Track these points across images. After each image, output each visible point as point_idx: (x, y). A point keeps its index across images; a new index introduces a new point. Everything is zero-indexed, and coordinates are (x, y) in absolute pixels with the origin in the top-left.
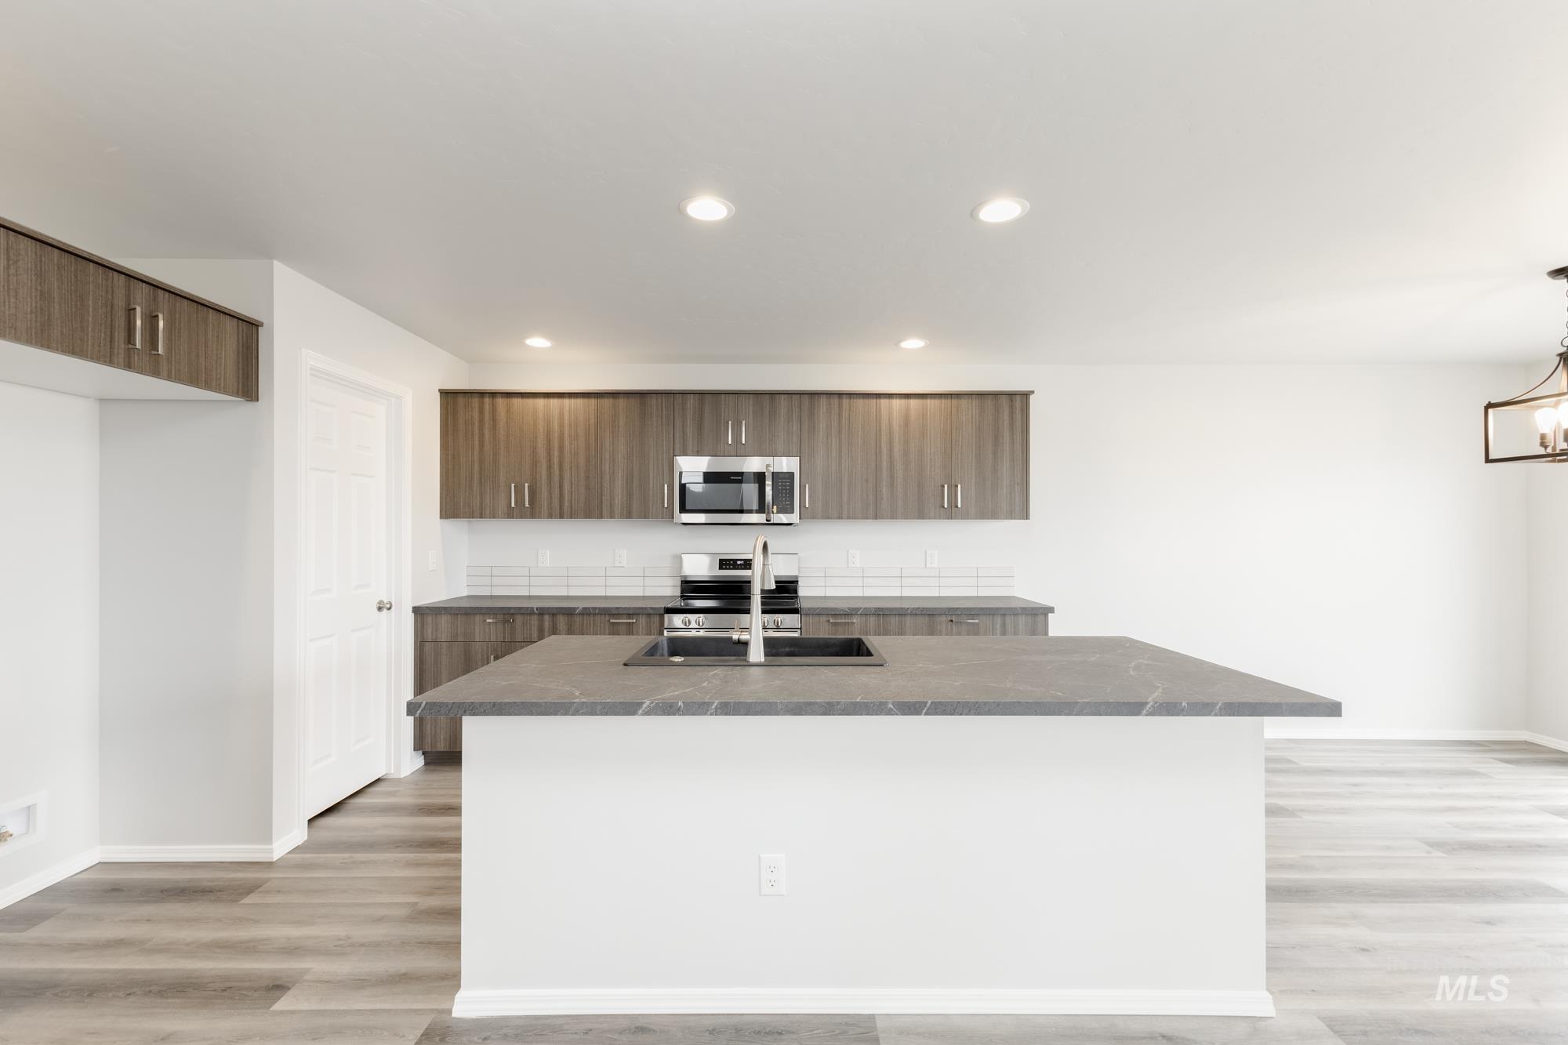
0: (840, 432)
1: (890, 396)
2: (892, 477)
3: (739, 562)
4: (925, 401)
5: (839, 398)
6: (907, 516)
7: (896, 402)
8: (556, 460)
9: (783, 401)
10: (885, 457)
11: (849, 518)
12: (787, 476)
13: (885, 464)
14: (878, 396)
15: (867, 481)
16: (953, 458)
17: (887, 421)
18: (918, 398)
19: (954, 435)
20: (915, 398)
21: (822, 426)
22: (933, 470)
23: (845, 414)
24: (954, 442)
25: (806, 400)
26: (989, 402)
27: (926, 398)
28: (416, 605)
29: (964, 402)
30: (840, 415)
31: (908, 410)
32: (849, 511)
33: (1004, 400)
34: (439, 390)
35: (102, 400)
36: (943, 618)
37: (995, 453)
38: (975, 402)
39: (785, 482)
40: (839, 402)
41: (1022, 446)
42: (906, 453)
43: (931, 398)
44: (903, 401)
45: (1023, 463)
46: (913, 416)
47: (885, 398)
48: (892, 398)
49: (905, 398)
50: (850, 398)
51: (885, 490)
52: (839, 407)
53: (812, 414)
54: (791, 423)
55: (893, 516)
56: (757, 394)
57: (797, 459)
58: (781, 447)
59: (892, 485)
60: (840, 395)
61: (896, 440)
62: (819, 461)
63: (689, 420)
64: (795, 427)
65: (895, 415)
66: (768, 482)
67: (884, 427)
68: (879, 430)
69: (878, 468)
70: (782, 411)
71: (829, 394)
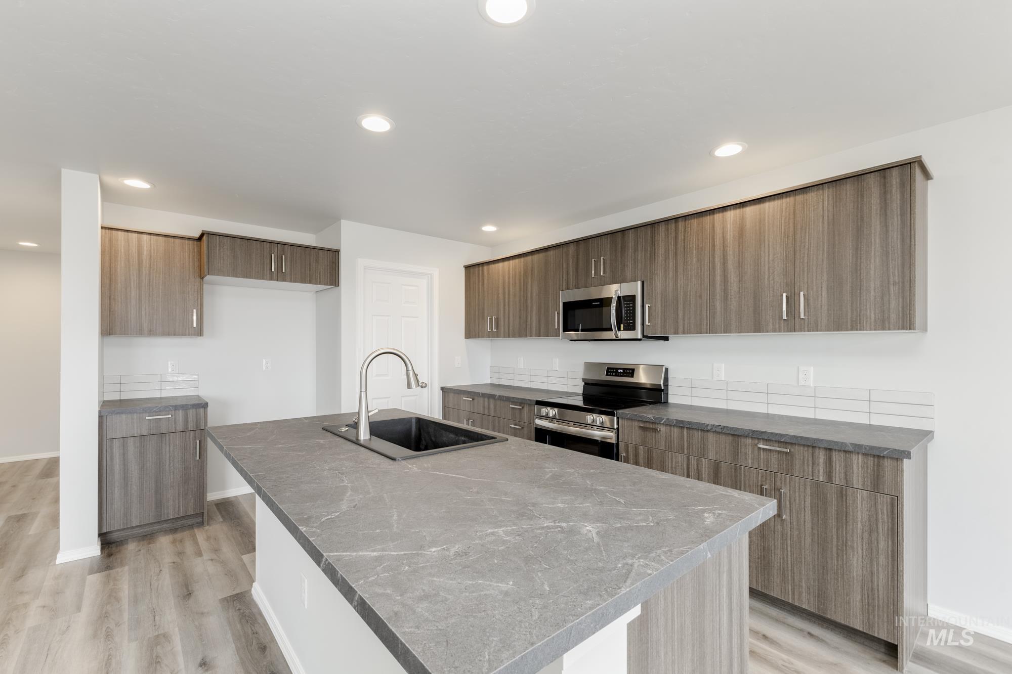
0: (676, 254)
1: (724, 209)
2: (725, 290)
3: (619, 371)
4: (762, 206)
5: (676, 222)
6: (741, 330)
7: (730, 215)
8: (507, 301)
9: (631, 235)
10: (718, 271)
11: (684, 333)
12: (631, 298)
13: (718, 278)
14: (712, 211)
15: (701, 297)
16: (798, 262)
17: (721, 235)
18: (755, 204)
19: (798, 236)
20: (751, 205)
21: (661, 251)
22: (771, 278)
23: (681, 237)
24: (798, 244)
25: (649, 228)
26: (849, 187)
27: (763, 202)
28: (442, 386)
29: (812, 196)
30: (676, 237)
31: (743, 219)
32: (684, 327)
33: (873, 182)
34: (464, 266)
35: (316, 292)
36: (749, 441)
37: (857, 249)
38: (827, 192)
39: (629, 304)
40: (676, 226)
41: (902, 234)
42: (740, 265)
43: (769, 201)
44: (738, 212)
45: (903, 256)
46: (748, 224)
47: (719, 212)
48: (726, 211)
49: (740, 208)
50: (686, 220)
51: (718, 305)
52: (676, 231)
53: (653, 242)
54: (636, 253)
55: (727, 330)
56: (612, 233)
57: (639, 283)
58: (629, 274)
59: (726, 298)
60: (676, 219)
61: (730, 252)
62: (659, 282)
63: (571, 264)
64: (640, 256)
65: (730, 227)
66: (614, 305)
67: (718, 242)
68: (714, 246)
69: (712, 282)
70: (631, 244)
71: (667, 221)
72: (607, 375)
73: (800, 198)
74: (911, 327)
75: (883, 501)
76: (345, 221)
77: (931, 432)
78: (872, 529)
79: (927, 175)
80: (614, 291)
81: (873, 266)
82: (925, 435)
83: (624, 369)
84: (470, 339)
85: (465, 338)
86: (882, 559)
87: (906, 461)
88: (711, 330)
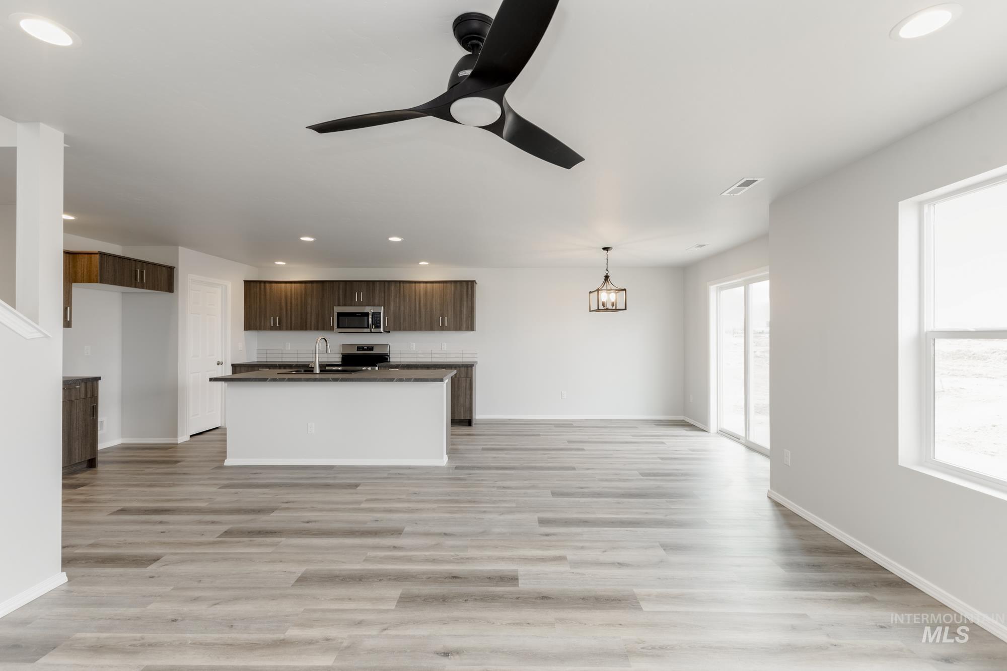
0: (400, 296)
1: (419, 282)
2: (420, 313)
3: (365, 348)
6: (426, 329)
7: (422, 285)
8: (289, 308)
9: (377, 285)
10: (417, 306)
11: (403, 330)
12: (378, 314)
13: (417, 309)
14: (415, 282)
15: (410, 316)
16: (444, 306)
17: (418, 292)
19: (444, 297)
20: (429, 283)
21: (393, 294)
22: (436, 311)
23: (402, 290)
24: (444, 300)
25: (387, 284)
26: (459, 285)
28: (233, 363)
29: (448, 285)
30: (400, 290)
31: (426, 287)
32: (403, 328)
33: (464, 284)
34: (244, 281)
37: (461, 305)
38: (453, 284)
39: (378, 316)
41: (471, 302)
42: (426, 304)
43: (435, 283)
44: (425, 284)
45: (471, 309)
46: (429, 290)
50: (404, 283)
51: (417, 320)
52: (400, 287)
53: (388, 290)
54: (380, 293)
55: (421, 329)
56: (368, 282)
57: (383, 307)
58: (376, 302)
59: (420, 317)
60: (400, 282)
61: (422, 299)
62: (392, 308)
63: (341, 292)
64: (382, 295)
65: (422, 289)
66: (370, 316)
67: (417, 294)
68: (416, 296)
69: (415, 311)
70: (377, 288)
71: (396, 282)
72: (358, 350)
73: (445, 284)
74: (473, 330)
75: (468, 379)
76: (182, 248)
77: (477, 362)
78: (466, 389)
79: (476, 283)
80: (369, 310)
81: (465, 311)
82: (476, 362)
83: (368, 347)
84: (248, 331)
85: (244, 330)
86: (468, 397)
87: (473, 367)
88: (415, 329)
